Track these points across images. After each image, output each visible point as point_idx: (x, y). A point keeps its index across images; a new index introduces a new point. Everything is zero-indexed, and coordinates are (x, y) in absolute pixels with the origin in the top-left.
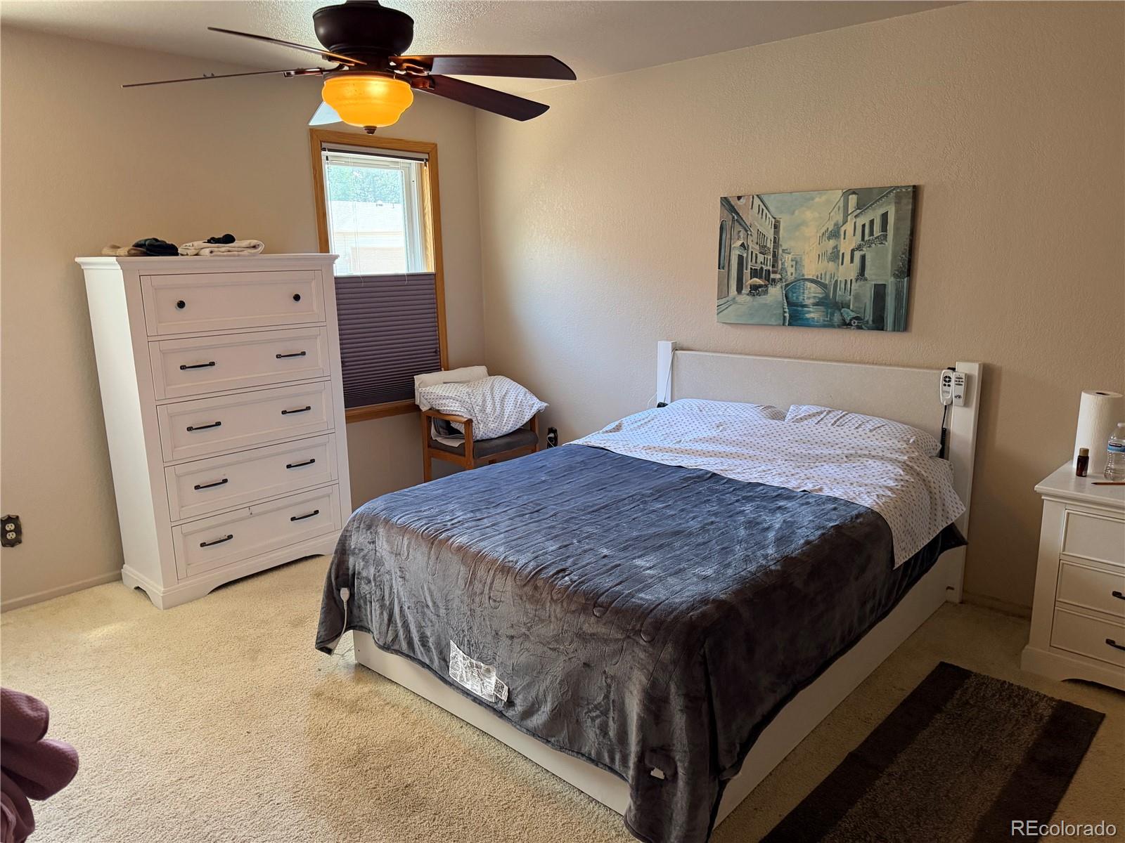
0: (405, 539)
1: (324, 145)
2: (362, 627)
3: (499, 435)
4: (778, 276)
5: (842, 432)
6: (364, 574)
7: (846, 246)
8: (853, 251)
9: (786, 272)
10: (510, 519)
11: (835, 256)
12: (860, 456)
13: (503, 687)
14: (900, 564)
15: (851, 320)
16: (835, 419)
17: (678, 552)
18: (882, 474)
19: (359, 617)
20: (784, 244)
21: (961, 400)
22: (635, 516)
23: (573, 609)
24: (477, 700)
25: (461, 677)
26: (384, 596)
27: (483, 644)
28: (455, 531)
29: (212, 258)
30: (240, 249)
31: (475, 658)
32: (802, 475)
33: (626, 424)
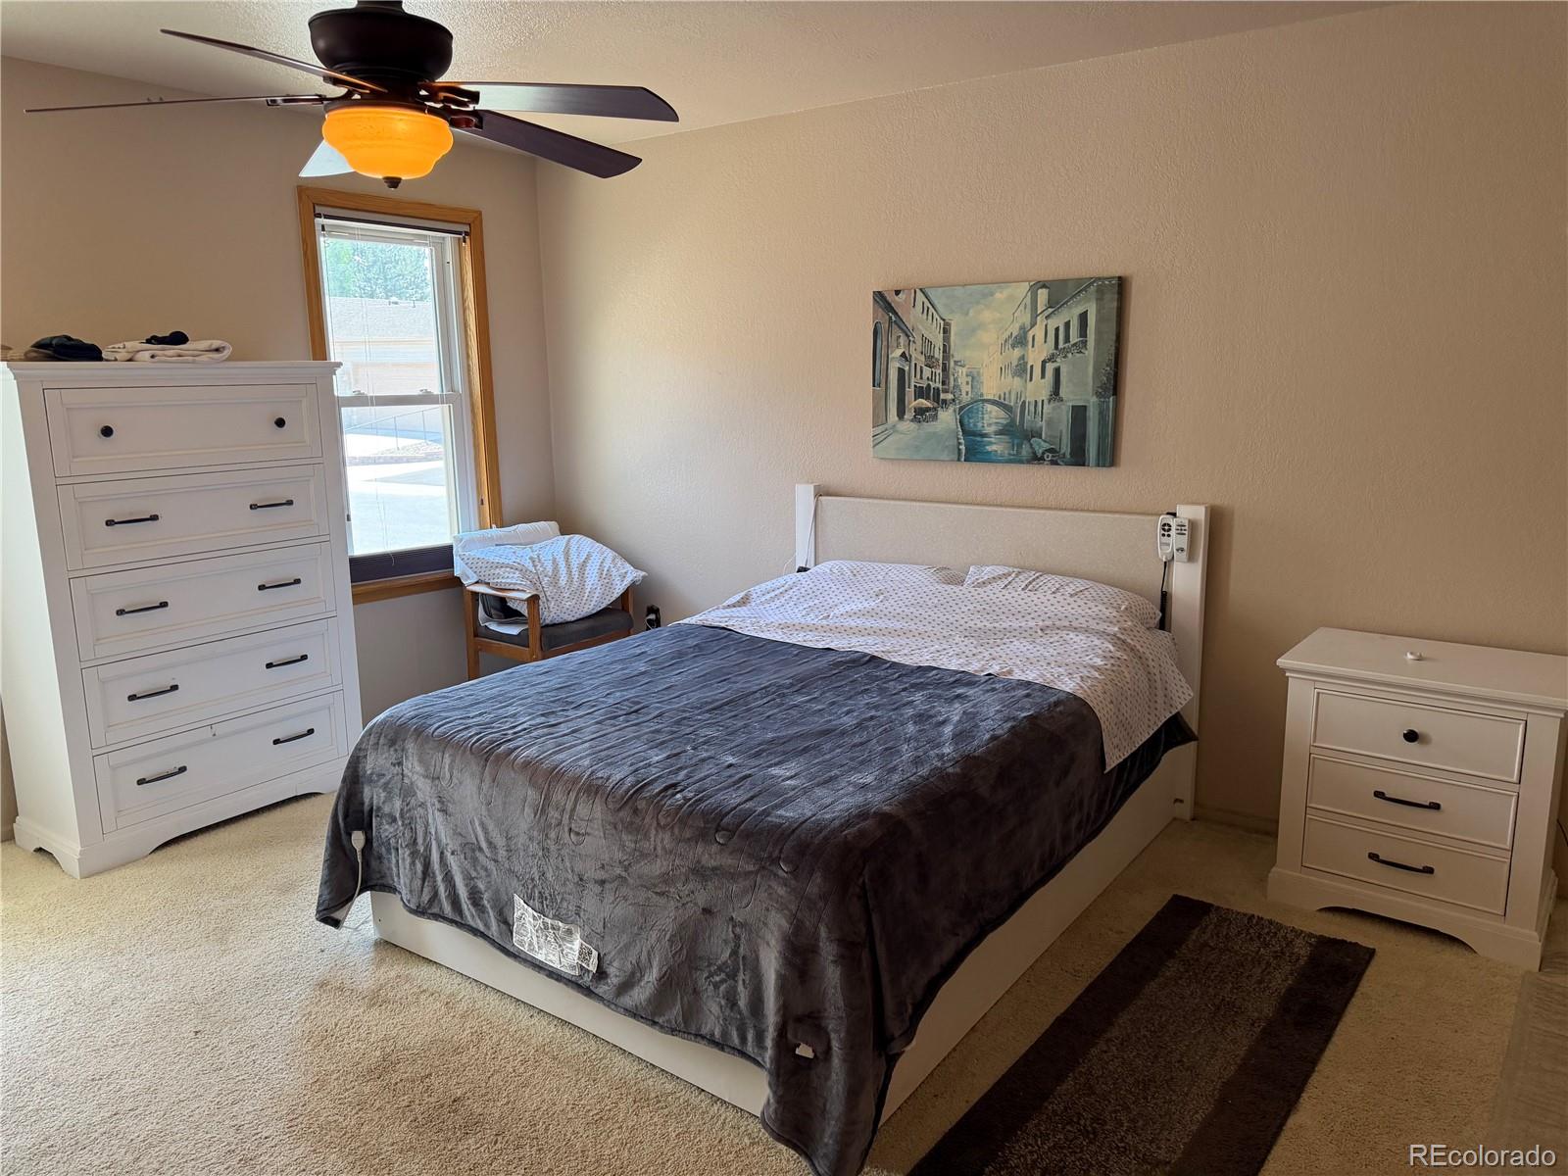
0: (447, 755)
1: (318, 210)
2: (384, 886)
3: (578, 616)
4: (950, 396)
5: (1035, 598)
6: (386, 809)
7: (1036, 356)
8: (1044, 363)
9: (961, 391)
10: (597, 723)
11: (1022, 369)
12: (1058, 629)
13: (590, 953)
14: (1113, 765)
15: (1043, 453)
16: (1027, 582)
17: (827, 757)
18: (1087, 651)
19: (380, 872)
20: (957, 354)
21: (1184, 555)
22: (771, 713)
23: (688, 836)
24: (554, 975)
25: (531, 944)
26: (416, 839)
27: (560, 897)
28: (519, 742)
29: (153, 365)
30: (196, 352)
31: (551, 916)
32: (986, 654)
33: (754, 596)
